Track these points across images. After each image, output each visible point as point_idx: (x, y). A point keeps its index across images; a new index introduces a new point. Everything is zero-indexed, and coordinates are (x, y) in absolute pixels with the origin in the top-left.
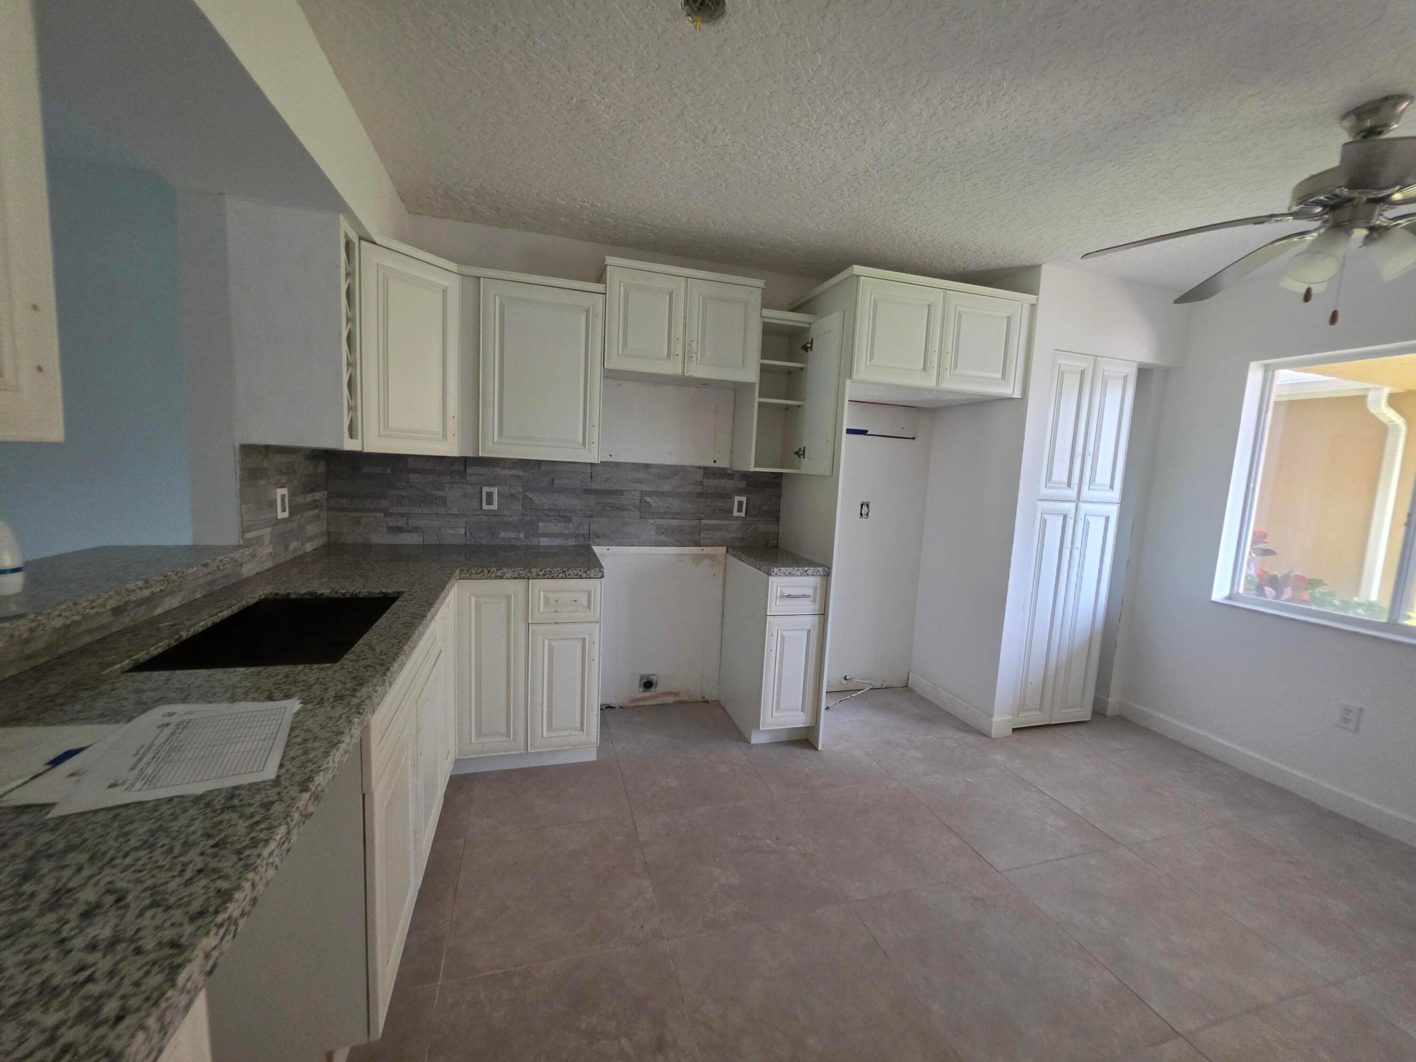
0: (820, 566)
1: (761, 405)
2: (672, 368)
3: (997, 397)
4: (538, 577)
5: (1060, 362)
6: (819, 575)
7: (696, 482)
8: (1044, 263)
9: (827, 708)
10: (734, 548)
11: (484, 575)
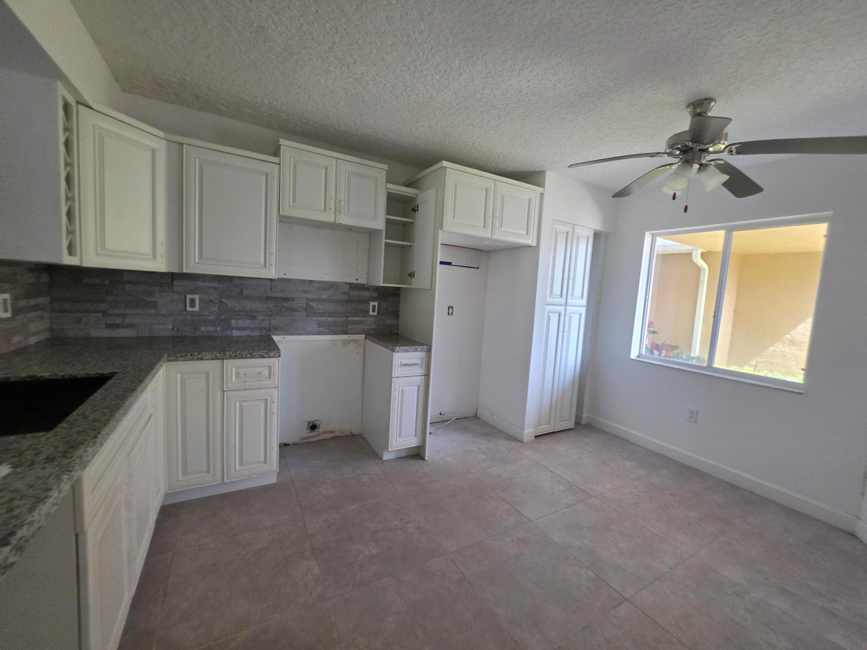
0: (425, 345)
1: (387, 245)
2: (328, 217)
3: (524, 245)
4: (231, 357)
5: (556, 227)
6: (425, 351)
7: (345, 293)
8: (547, 170)
9: (430, 433)
10: (370, 335)
11: (187, 358)
